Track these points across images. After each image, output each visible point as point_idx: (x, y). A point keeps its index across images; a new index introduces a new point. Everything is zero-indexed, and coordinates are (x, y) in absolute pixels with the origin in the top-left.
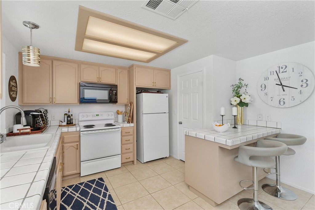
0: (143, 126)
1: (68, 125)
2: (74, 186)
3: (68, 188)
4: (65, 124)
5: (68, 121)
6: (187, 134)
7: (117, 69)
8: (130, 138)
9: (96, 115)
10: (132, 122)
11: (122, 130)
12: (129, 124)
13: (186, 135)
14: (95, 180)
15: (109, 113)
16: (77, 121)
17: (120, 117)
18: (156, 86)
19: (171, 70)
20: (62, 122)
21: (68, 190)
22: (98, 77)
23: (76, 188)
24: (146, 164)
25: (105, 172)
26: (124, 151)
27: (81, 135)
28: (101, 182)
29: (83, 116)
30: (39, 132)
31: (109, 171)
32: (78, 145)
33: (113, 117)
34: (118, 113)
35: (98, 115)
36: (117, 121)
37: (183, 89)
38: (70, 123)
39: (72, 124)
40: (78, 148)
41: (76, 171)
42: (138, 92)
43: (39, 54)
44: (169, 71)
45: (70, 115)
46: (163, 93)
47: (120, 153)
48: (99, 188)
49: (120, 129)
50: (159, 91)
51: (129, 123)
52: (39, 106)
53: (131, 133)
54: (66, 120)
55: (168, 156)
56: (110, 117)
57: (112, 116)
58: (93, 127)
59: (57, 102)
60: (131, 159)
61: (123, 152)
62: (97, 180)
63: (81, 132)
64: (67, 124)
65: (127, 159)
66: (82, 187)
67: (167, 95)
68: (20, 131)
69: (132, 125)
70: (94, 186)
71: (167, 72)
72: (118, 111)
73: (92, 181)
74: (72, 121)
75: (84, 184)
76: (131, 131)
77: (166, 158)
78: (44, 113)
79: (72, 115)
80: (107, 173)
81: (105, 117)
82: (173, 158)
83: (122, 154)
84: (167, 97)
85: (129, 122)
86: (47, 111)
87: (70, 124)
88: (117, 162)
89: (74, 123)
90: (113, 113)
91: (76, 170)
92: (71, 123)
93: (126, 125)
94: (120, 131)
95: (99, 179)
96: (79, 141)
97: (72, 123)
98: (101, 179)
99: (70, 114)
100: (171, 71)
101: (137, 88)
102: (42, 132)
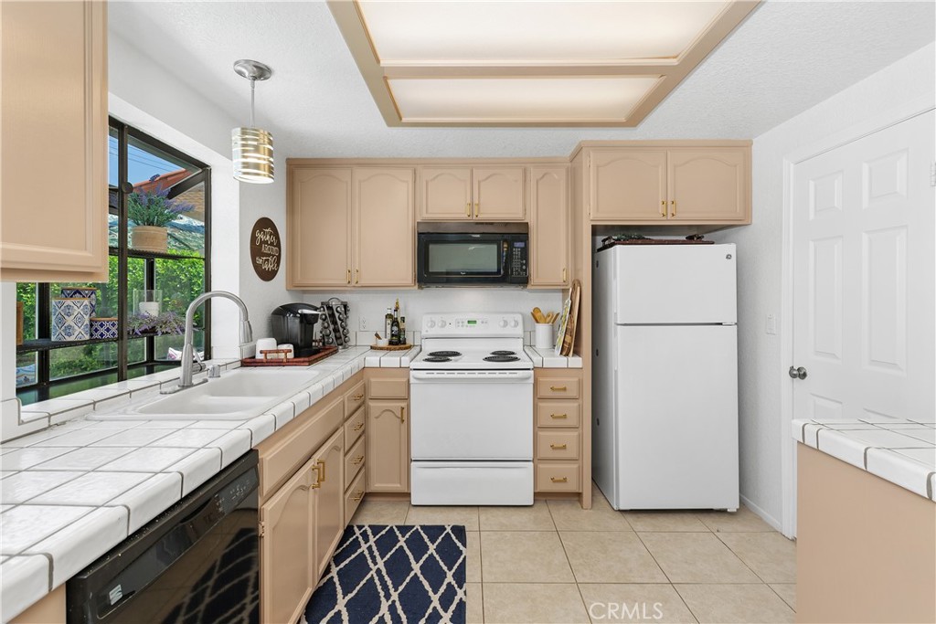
0: (616, 371)
1: (391, 346)
2: (383, 532)
3: (369, 532)
4: (384, 342)
5: (393, 335)
6: (811, 441)
7: (527, 169)
8: (569, 408)
9: (469, 322)
10: (577, 353)
11: (540, 379)
12: (565, 358)
13: (802, 444)
14: (443, 528)
15: (506, 317)
16: (417, 336)
17: (542, 331)
18: (678, 216)
19: (755, 140)
20: (380, 338)
21: (366, 540)
22: (469, 201)
23: (387, 540)
24: (630, 518)
25: (480, 508)
26: (546, 452)
27: (412, 381)
28: (456, 541)
29: (433, 324)
30: (303, 362)
31: (494, 511)
32: (405, 410)
33: (519, 331)
34: (536, 317)
35: (475, 322)
36: (530, 345)
37: (812, 216)
38: (398, 341)
39: (402, 346)
40: (405, 418)
41: (399, 485)
42: (607, 243)
43: (272, 148)
44: (742, 148)
45: (399, 320)
46: (713, 243)
47: (530, 456)
48: (442, 564)
49: (532, 372)
50: (696, 235)
51: (567, 355)
52: (333, 292)
53: (572, 392)
54: (389, 331)
55: (733, 506)
56: (508, 331)
57: (515, 326)
58: (448, 360)
59: (363, 282)
60: (571, 487)
61: (541, 454)
62: (448, 530)
63: (412, 373)
64: (391, 343)
65: (556, 484)
66: (402, 542)
67: (730, 248)
68: (266, 356)
69: (575, 362)
70: (432, 548)
71: (738, 152)
72: (537, 310)
73: (434, 531)
74: (402, 336)
75: (409, 533)
76: (570, 382)
77: (723, 512)
78: (337, 312)
79: (403, 319)
80: (485, 516)
81: (495, 329)
82: (761, 519)
83: (537, 459)
84: (729, 257)
85: (565, 352)
86: (345, 307)
87: (397, 344)
88: (518, 484)
89: (409, 342)
90: (519, 317)
91: (400, 483)
92: (400, 341)
93: (559, 361)
94: (532, 381)
95: (455, 529)
96: (407, 399)
97: (405, 343)
98: (460, 531)
99: (398, 316)
100: (753, 147)
101: (595, 230)
102: (310, 363)
